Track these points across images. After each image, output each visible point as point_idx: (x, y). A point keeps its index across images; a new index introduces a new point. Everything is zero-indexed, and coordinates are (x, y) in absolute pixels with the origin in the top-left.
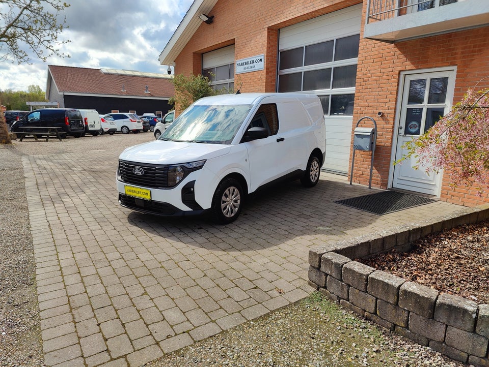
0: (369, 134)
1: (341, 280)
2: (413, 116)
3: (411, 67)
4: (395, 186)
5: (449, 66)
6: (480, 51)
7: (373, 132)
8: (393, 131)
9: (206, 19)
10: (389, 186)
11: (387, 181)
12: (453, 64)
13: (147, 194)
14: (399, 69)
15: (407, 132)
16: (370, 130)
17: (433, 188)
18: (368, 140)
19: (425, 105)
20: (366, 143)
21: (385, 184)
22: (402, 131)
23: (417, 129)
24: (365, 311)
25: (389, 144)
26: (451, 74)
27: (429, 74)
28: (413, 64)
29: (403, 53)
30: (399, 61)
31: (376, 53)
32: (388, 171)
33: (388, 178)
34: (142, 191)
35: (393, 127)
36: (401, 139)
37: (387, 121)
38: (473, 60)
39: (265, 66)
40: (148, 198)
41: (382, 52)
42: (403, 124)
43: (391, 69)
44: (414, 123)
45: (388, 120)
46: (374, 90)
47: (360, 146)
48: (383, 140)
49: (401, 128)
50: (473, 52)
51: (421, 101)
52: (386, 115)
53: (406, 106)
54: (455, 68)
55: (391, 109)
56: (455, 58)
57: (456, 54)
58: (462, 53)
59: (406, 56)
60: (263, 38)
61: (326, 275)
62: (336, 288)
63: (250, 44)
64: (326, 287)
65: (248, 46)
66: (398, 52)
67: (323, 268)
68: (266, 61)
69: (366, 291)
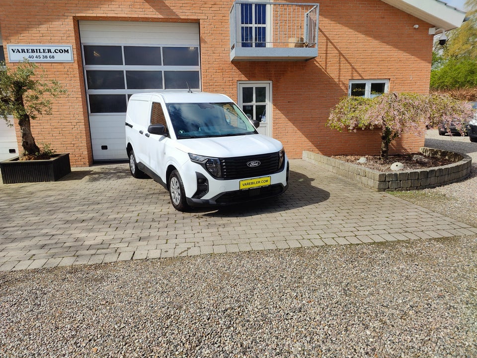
1: (397, 180)
3: (245, 79)
6: (283, 74)
12: (270, 80)
13: (267, 181)
14: (237, 79)
19: (254, 103)
24: (407, 188)
26: (268, 85)
27: (255, 85)
28: (246, 77)
29: (238, 69)
30: (237, 74)
31: (218, 65)
38: (280, 78)
39: (76, 58)
40: (268, 183)
43: (231, 79)
44: (248, 115)
50: (281, 74)
51: (251, 101)
54: (271, 82)
56: (271, 77)
57: (271, 74)
58: (275, 74)
59: (241, 71)
60: (65, 26)
61: (389, 182)
62: (394, 186)
63: (40, 29)
64: (389, 188)
65: (34, 31)
66: (234, 68)
67: (387, 179)
68: (75, 52)
69: (408, 179)
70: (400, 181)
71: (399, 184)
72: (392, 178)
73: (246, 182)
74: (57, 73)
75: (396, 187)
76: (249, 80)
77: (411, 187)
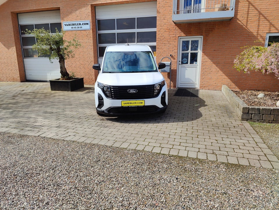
0: (169, 64)
1: (260, 114)
2: (185, 56)
3: (184, 35)
4: (179, 86)
5: (200, 36)
6: (212, 30)
8: (177, 63)
10: (177, 87)
11: (176, 85)
12: (201, 35)
13: (142, 103)
14: (178, 35)
15: (182, 63)
17: (195, 85)
18: (169, 68)
19: (190, 51)
21: (175, 86)
22: (180, 63)
23: (187, 61)
24: (269, 121)
25: (176, 69)
26: (200, 39)
27: (190, 39)
28: (184, 34)
29: (180, 29)
30: (178, 32)
31: (166, 27)
32: (176, 81)
34: (137, 102)
36: (180, 66)
37: (174, 59)
38: (209, 34)
39: (91, 28)
40: (143, 105)
41: (169, 27)
42: (181, 60)
43: (174, 36)
44: (185, 59)
45: (175, 58)
46: (167, 44)
47: (164, 70)
48: (173, 67)
51: (188, 49)
52: (173, 56)
53: (181, 52)
54: (202, 37)
55: (176, 53)
56: (202, 33)
57: (203, 31)
58: (205, 31)
59: (181, 30)
60: (87, 10)
61: (252, 114)
62: (257, 117)
63: (76, 13)
64: (251, 119)
65: (74, 14)
66: (177, 28)
67: (250, 112)
68: (91, 24)
69: (271, 114)
70: (263, 115)
71: (262, 117)
72: (255, 112)
73: (126, 102)
74: (83, 36)
75: (259, 119)
76: (187, 36)
77: (273, 120)
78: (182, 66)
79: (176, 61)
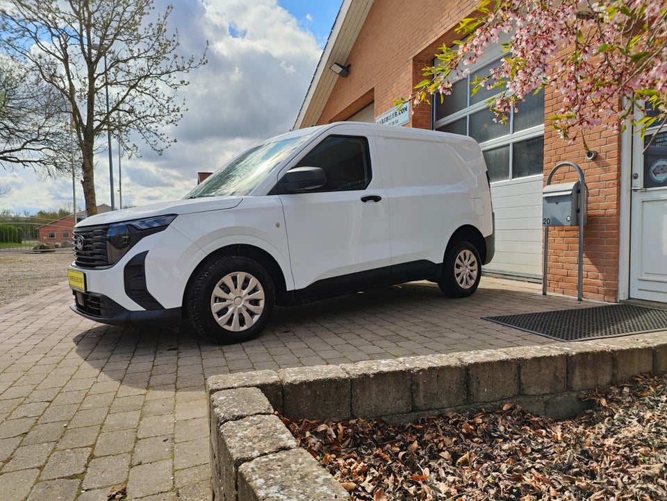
0: (570, 193)
2: (659, 149)
4: (636, 294)
7: (578, 190)
8: (619, 185)
9: (339, 70)
10: (622, 296)
11: (617, 286)
13: (82, 281)
15: (649, 183)
16: (571, 185)
18: (567, 206)
20: (564, 212)
21: (612, 292)
22: (639, 183)
25: (612, 211)
32: (617, 265)
33: (617, 279)
35: (619, 176)
36: (638, 197)
37: (606, 167)
40: (83, 287)
42: (639, 169)
45: (608, 165)
47: (554, 219)
48: (600, 202)
49: (636, 177)
52: (602, 155)
53: (641, 132)
55: (611, 142)
60: (407, 75)
63: (392, 90)
65: (390, 93)
78: (646, 196)
79: (613, 174)
